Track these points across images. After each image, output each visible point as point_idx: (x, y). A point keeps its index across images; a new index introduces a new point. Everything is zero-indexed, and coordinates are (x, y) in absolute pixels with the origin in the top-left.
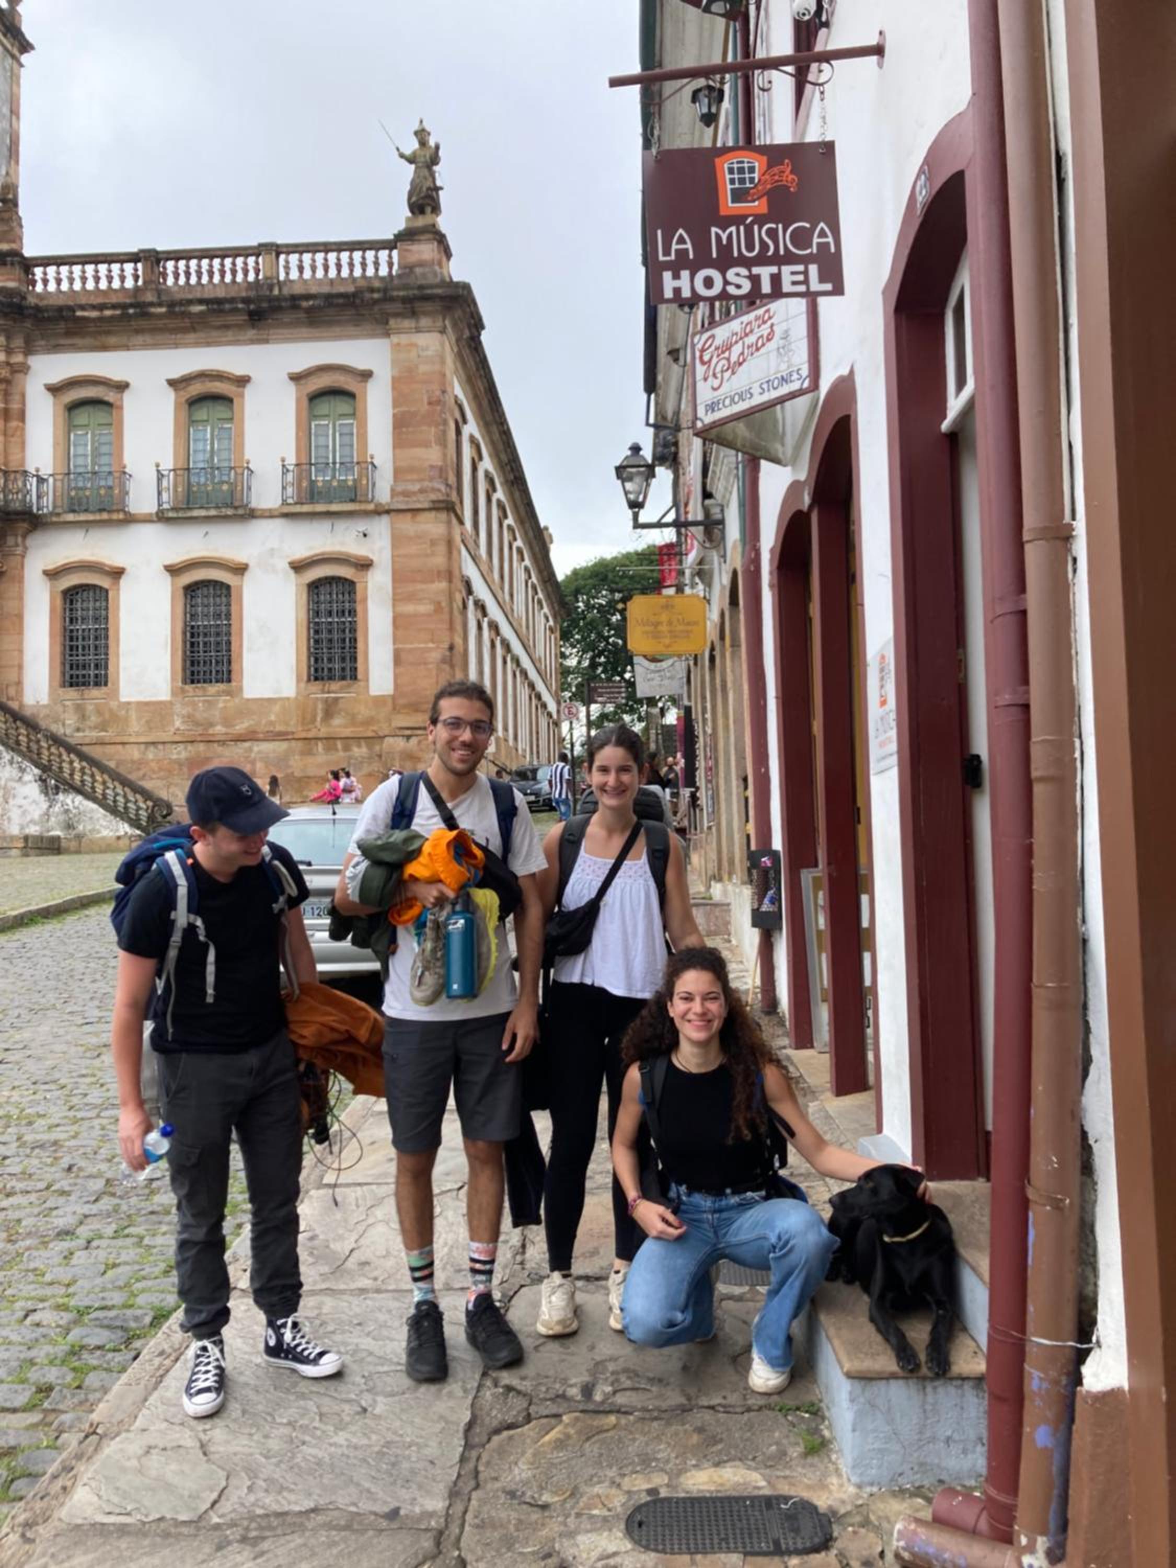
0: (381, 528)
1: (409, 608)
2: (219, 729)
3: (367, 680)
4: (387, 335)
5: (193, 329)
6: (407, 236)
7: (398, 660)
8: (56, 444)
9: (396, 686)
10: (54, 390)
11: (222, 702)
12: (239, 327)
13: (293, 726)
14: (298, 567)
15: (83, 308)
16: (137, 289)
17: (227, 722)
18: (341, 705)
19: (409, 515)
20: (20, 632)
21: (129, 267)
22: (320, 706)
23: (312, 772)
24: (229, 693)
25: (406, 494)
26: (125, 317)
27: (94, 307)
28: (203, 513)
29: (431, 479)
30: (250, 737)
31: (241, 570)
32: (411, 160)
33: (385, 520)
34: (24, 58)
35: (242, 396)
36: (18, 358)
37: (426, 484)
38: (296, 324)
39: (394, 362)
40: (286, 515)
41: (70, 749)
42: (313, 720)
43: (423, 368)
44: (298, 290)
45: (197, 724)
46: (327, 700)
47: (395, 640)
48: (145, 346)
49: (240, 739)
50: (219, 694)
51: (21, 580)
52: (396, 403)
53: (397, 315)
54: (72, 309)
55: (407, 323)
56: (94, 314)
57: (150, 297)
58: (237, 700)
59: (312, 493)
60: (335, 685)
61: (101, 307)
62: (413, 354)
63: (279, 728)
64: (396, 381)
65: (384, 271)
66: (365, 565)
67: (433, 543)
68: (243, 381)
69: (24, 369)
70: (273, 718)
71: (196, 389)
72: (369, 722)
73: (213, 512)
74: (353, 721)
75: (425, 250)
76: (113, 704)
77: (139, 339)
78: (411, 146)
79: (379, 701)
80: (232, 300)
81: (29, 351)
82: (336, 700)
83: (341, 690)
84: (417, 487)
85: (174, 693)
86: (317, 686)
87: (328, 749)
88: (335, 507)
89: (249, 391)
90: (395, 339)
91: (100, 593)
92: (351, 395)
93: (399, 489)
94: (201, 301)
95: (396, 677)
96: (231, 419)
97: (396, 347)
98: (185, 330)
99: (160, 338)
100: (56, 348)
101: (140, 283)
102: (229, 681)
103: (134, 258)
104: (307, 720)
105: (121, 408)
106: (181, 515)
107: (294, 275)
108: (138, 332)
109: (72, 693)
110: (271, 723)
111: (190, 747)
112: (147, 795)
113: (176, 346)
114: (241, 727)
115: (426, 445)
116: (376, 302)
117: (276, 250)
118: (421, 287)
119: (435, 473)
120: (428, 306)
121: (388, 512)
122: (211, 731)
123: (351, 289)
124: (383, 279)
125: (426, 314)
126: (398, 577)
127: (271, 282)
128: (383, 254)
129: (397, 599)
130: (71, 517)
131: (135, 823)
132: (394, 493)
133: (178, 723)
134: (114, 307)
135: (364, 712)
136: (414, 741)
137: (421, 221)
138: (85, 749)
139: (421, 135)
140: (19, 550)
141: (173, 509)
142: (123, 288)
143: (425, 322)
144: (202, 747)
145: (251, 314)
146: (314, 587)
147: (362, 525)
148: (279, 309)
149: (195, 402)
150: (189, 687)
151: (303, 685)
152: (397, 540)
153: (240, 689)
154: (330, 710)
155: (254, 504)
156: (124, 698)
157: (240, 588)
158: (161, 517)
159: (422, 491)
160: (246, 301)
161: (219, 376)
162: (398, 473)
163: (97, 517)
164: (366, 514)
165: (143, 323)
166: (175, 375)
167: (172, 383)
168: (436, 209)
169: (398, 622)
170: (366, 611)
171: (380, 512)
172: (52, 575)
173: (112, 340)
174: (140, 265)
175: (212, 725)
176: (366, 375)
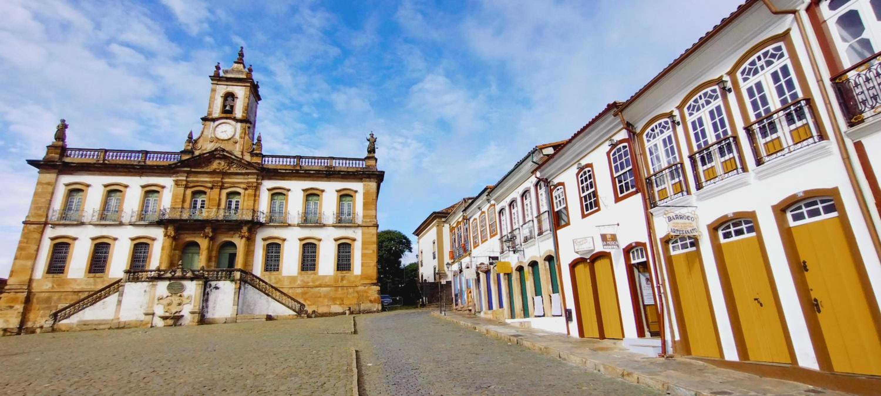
0: (359, 231)
1: (366, 252)
2: (311, 284)
3: (353, 270)
4: (362, 182)
5: (310, 177)
6: (367, 158)
7: (362, 265)
8: (268, 204)
9: (362, 272)
10: (269, 190)
11: (312, 276)
12: (323, 177)
13: (332, 283)
14: (336, 240)
15: (280, 169)
16: (294, 166)
17: (313, 282)
18: (346, 277)
19: (366, 228)
20: (253, 256)
21: (292, 160)
22: (340, 278)
23: (338, 296)
24: (315, 274)
25: (366, 222)
26: (292, 173)
27: (283, 170)
28: (311, 225)
29: (372, 218)
30: (320, 286)
31: (320, 240)
32: (368, 140)
33: (360, 228)
34: (259, 102)
35: (322, 194)
36: (260, 181)
37: (371, 220)
38: (339, 178)
39: (364, 188)
40: (333, 226)
41: (276, 289)
42: (338, 282)
43: (371, 191)
44: (338, 169)
45: (304, 282)
46: (342, 276)
47: (362, 260)
48: (296, 180)
49: (317, 287)
50: (312, 274)
51: (255, 241)
52: (364, 199)
53: (365, 178)
54: (277, 170)
55: (368, 180)
56: (284, 171)
57: (298, 168)
58: (316, 276)
59: (340, 221)
60: (344, 272)
61: (286, 170)
62: (369, 187)
63: (328, 284)
64: (364, 194)
65: (361, 166)
66: (354, 240)
67: (373, 235)
68: (323, 191)
69: (261, 184)
70: (327, 281)
71: (309, 192)
72: (354, 282)
73: (313, 225)
74: (349, 281)
75: (372, 162)
76: (280, 277)
77: (294, 178)
78: (369, 137)
79: (356, 276)
80: (322, 171)
81: (262, 180)
82: (345, 276)
83: (346, 273)
84: (369, 220)
85: (298, 273)
86: (339, 272)
87: (342, 290)
88: (347, 225)
89: (324, 193)
90: (364, 183)
91: (278, 246)
92: (352, 196)
93: (365, 220)
94: (314, 170)
95: (362, 270)
96: (318, 200)
97: (364, 185)
98: (308, 177)
99: (300, 178)
100: (270, 178)
101: (295, 164)
102: (314, 270)
103: (294, 157)
104: (336, 281)
105: (288, 195)
106: (304, 225)
107: (337, 165)
108: (294, 176)
109: (267, 273)
110: (326, 282)
111: (302, 289)
112: (298, 302)
113: (305, 180)
114: (317, 283)
115: (372, 210)
116: (361, 174)
117: (334, 158)
118: (373, 172)
119: (374, 217)
120: (373, 176)
121: (361, 226)
122: (309, 284)
123: (355, 170)
124: (361, 168)
125: (374, 178)
126: (364, 243)
127: (331, 167)
128: (361, 162)
129: (363, 249)
130: (272, 224)
131: (294, 311)
132: (363, 221)
133: (299, 282)
134: (290, 170)
135: (352, 279)
136: (366, 287)
137: (371, 155)
138: (281, 289)
139: (372, 135)
140: (255, 232)
141: (302, 223)
142: (290, 165)
143: (372, 180)
144: (306, 289)
145: (326, 174)
146: (339, 245)
147: (353, 229)
148: (335, 174)
149: (308, 196)
150: (303, 272)
151: (336, 272)
152: (363, 234)
153: (317, 273)
154: (342, 279)
155: (325, 222)
156: (283, 275)
157: (319, 245)
158: (299, 225)
159: (370, 221)
160: (326, 171)
161: (317, 189)
162: (364, 217)
163: (280, 224)
164: (355, 227)
165: (296, 175)
166: (305, 188)
167: (304, 190)
168: (374, 152)
169: (363, 255)
170: (353, 252)
171: (359, 226)
172: (264, 240)
173: (287, 178)
174: (296, 160)
175: (308, 283)
176: (356, 192)
